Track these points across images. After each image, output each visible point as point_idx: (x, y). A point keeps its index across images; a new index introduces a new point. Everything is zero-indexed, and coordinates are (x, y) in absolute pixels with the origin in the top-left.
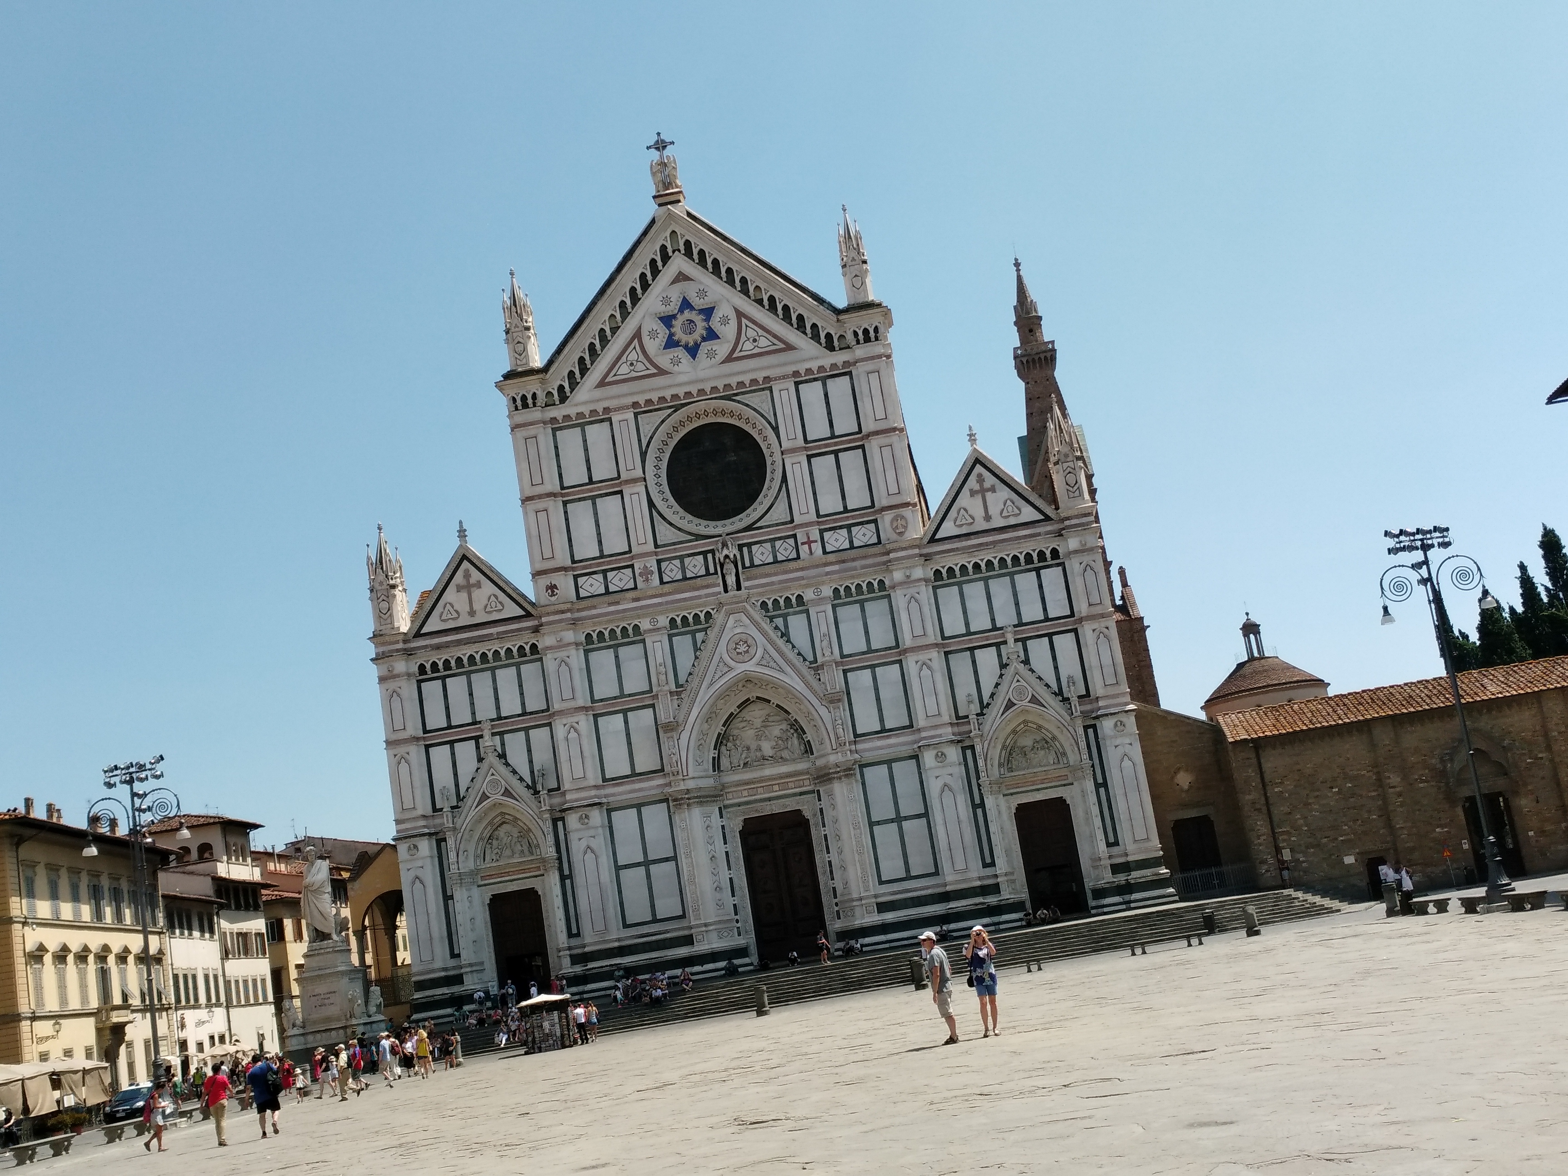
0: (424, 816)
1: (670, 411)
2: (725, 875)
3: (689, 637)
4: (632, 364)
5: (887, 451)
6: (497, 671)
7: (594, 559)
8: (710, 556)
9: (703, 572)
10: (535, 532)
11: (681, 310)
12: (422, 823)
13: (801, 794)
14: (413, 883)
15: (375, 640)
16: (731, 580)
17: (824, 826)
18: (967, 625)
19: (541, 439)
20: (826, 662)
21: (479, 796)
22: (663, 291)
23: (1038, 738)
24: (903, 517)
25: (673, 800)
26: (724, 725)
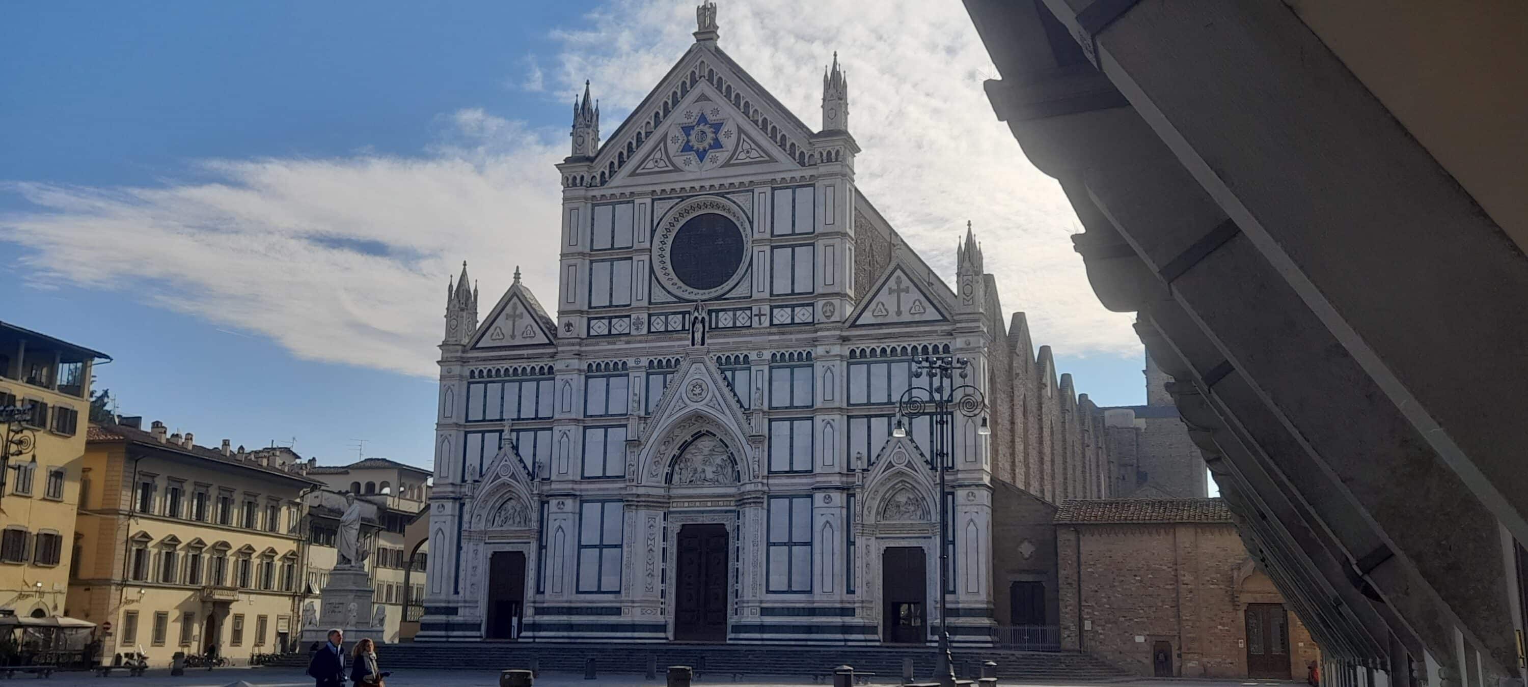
0: (453, 484)
1: (678, 200)
2: (659, 566)
3: (661, 376)
4: (657, 161)
5: (829, 250)
7: (604, 307)
9: (680, 328)
10: (565, 281)
11: (698, 124)
12: (450, 489)
13: (726, 512)
14: (439, 533)
15: (443, 348)
16: (698, 336)
17: (738, 540)
18: (869, 396)
19: (582, 211)
20: (755, 410)
21: (495, 474)
22: (688, 107)
23: (911, 496)
24: (832, 304)
25: (626, 501)
26: (679, 449)
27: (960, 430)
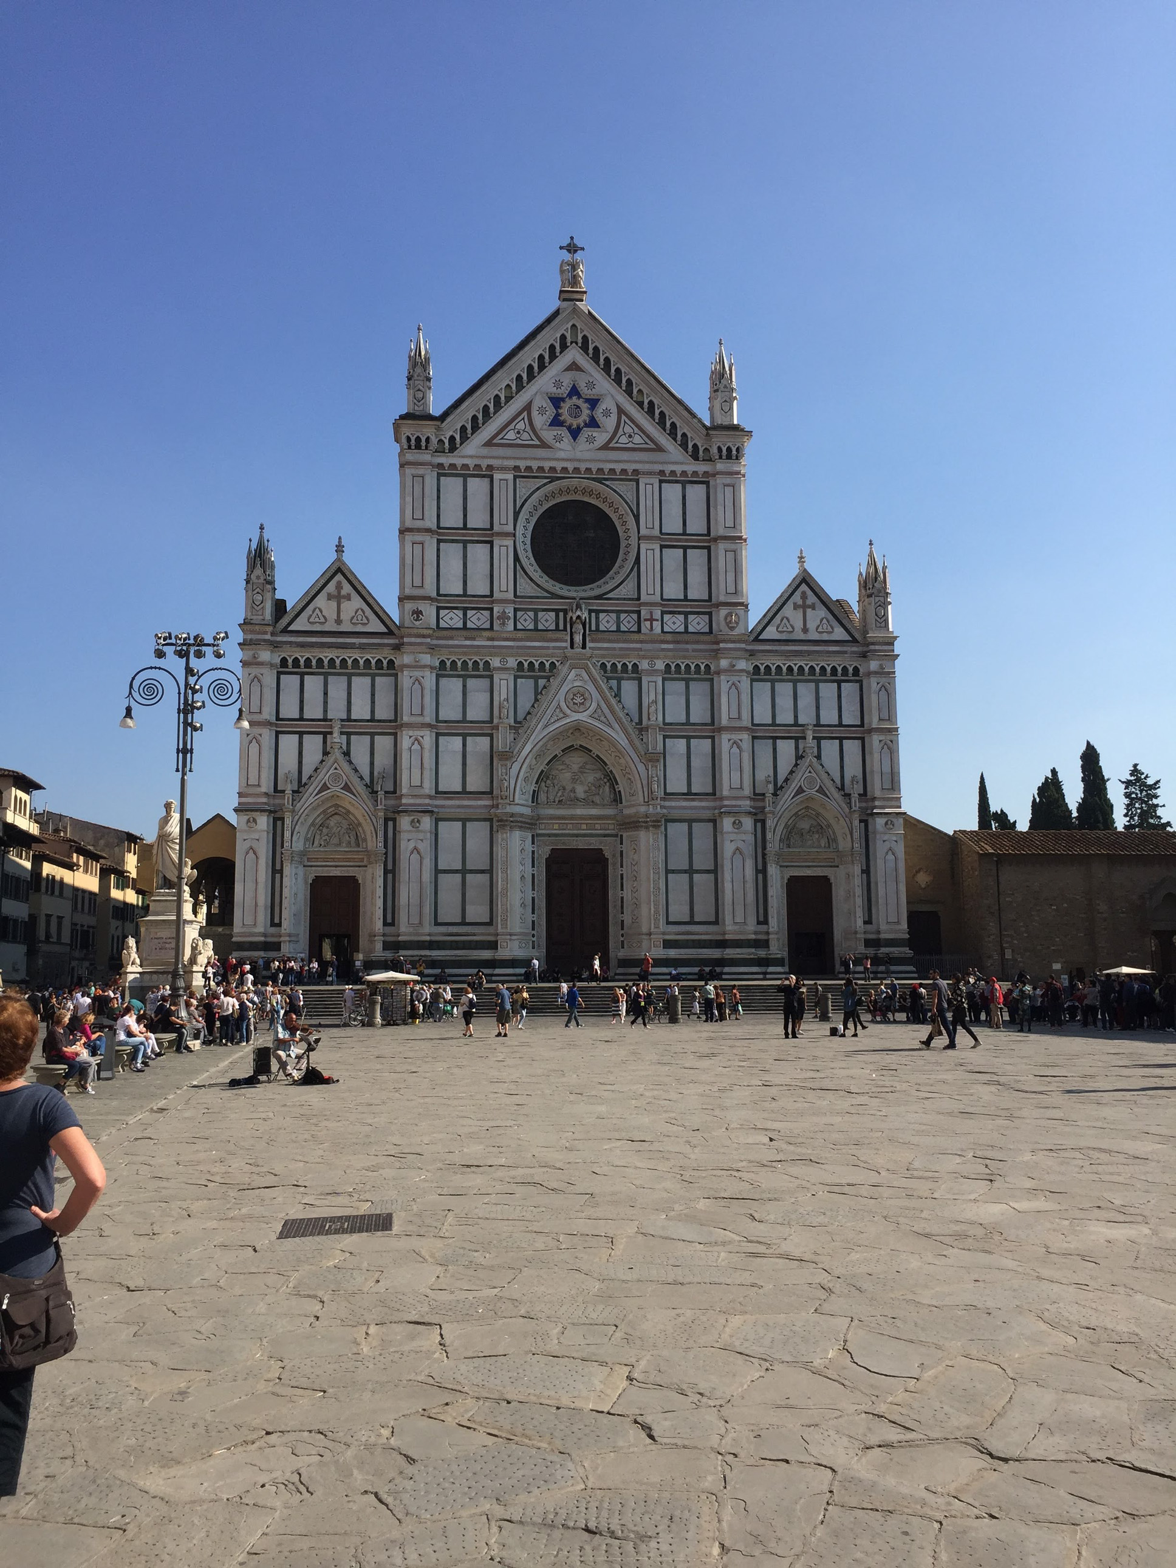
0: (266, 794)
1: (546, 481)
2: (530, 894)
3: (532, 681)
4: (518, 433)
5: (730, 555)
6: (354, 678)
7: (457, 596)
8: (561, 614)
9: (553, 627)
10: (408, 561)
11: (570, 395)
12: (264, 800)
13: (605, 836)
14: (247, 853)
15: (245, 627)
16: (578, 639)
17: (622, 866)
18: (774, 717)
19: (428, 479)
20: (650, 725)
21: (320, 785)
22: (557, 375)
23: (815, 823)
24: (736, 614)
25: (498, 821)
26: (547, 764)
27: (877, 756)
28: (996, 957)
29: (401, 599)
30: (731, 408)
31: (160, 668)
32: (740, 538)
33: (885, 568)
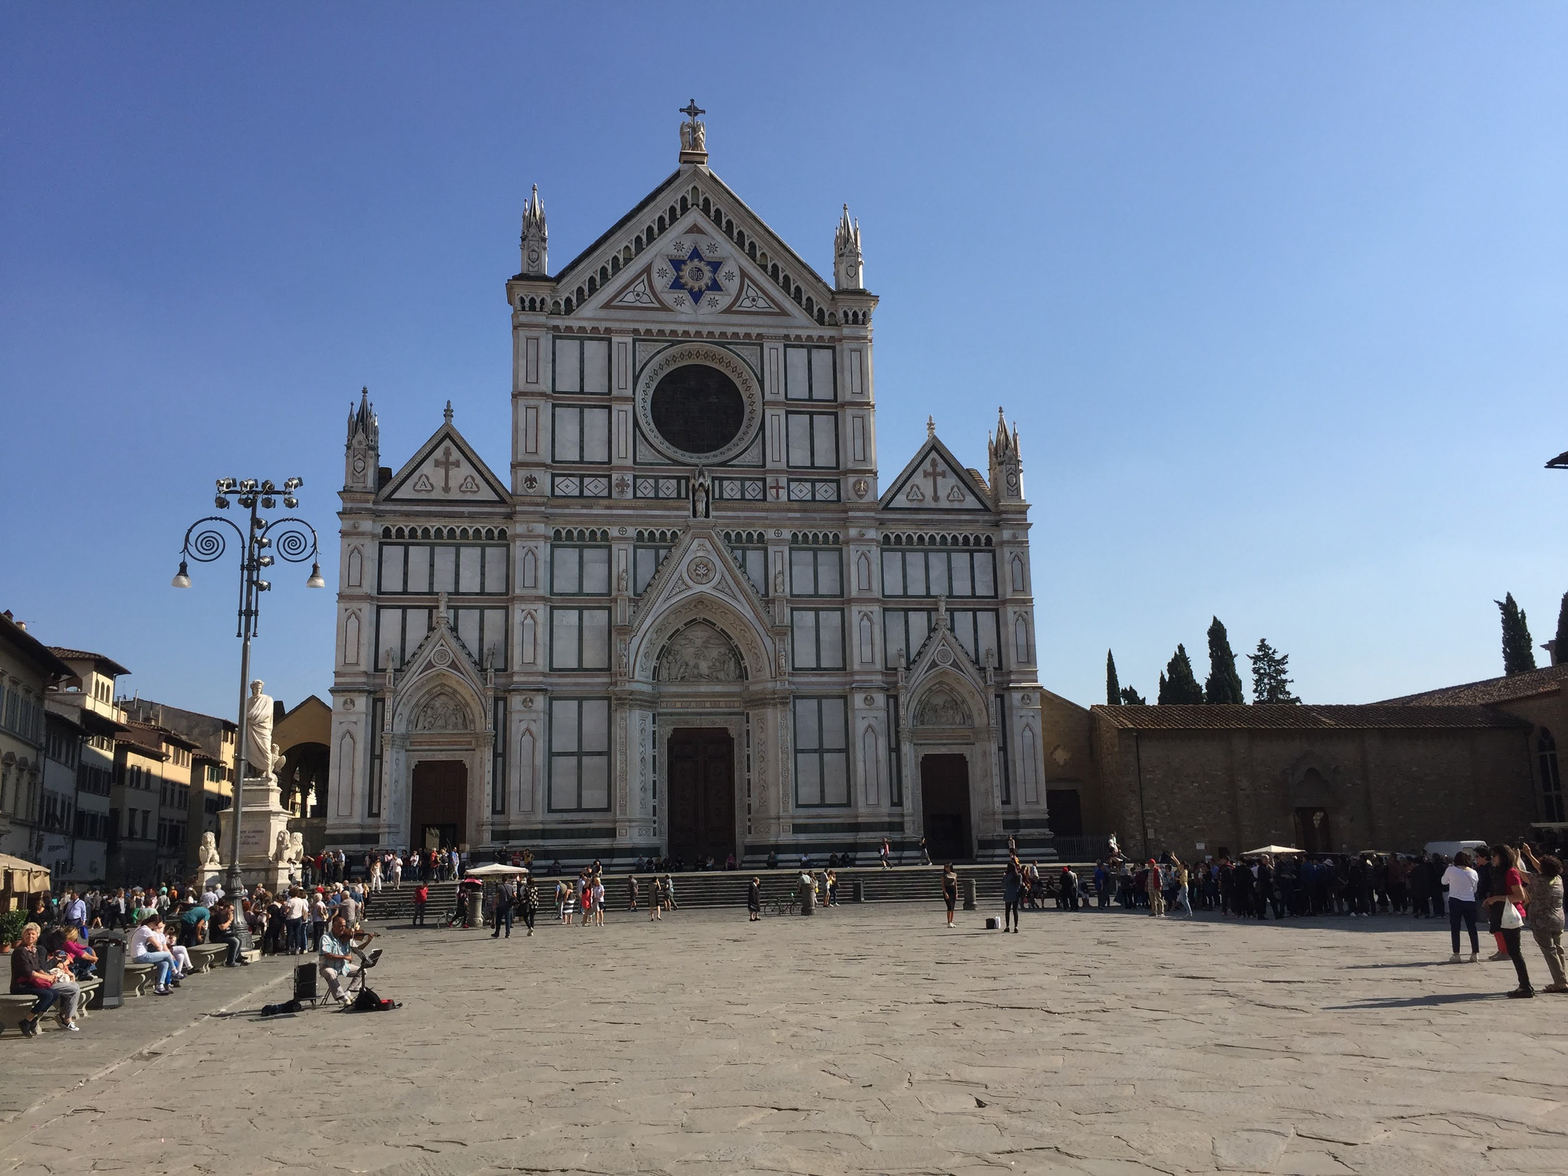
0: (366, 673)
1: (666, 344)
2: (650, 777)
3: (653, 552)
4: (638, 295)
5: (858, 421)
6: (462, 549)
7: (574, 462)
8: (683, 482)
9: (674, 495)
10: (522, 425)
11: (691, 258)
12: (363, 679)
13: (730, 714)
14: (343, 737)
15: (345, 495)
16: (701, 507)
17: (748, 746)
18: (905, 588)
19: (542, 341)
20: (778, 597)
21: (425, 663)
22: (678, 237)
23: (949, 699)
24: (865, 482)
25: (617, 699)
26: (669, 639)
27: (1011, 628)
28: (1139, 837)
29: (515, 466)
30: (857, 273)
31: (221, 519)
32: (868, 404)
33: (1015, 435)
